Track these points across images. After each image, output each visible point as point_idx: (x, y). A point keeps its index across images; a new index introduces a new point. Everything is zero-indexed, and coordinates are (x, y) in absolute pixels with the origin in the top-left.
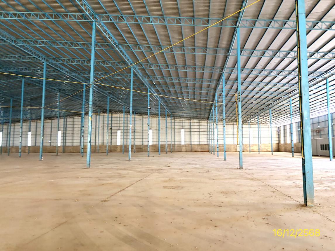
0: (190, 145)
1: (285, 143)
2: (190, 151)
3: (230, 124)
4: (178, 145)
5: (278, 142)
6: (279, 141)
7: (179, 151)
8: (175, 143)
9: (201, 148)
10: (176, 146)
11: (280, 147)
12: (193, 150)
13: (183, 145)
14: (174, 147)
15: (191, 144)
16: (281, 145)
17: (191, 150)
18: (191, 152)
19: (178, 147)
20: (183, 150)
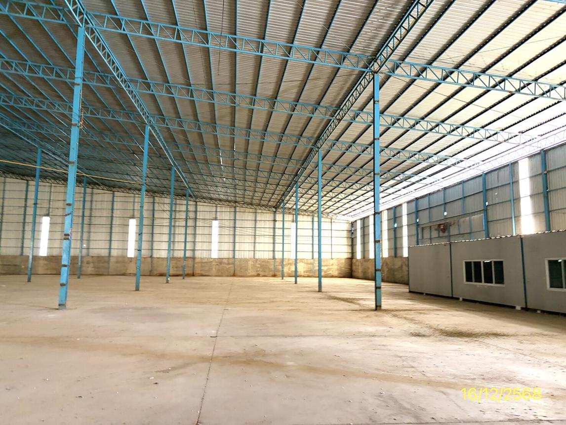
0: (149, 259)
1: (364, 258)
2: (148, 274)
3: (247, 210)
4: (117, 257)
5: (349, 256)
6: (353, 253)
7: (119, 273)
8: (110, 253)
9: (177, 267)
10: (112, 260)
11: (354, 267)
12: (155, 272)
13: (131, 258)
14: (108, 262)
15: (151, 257)
16: (357, 263)
17: (151, 271)
18: (150, 276)
19: (117, 262)
20: (129, 272)
